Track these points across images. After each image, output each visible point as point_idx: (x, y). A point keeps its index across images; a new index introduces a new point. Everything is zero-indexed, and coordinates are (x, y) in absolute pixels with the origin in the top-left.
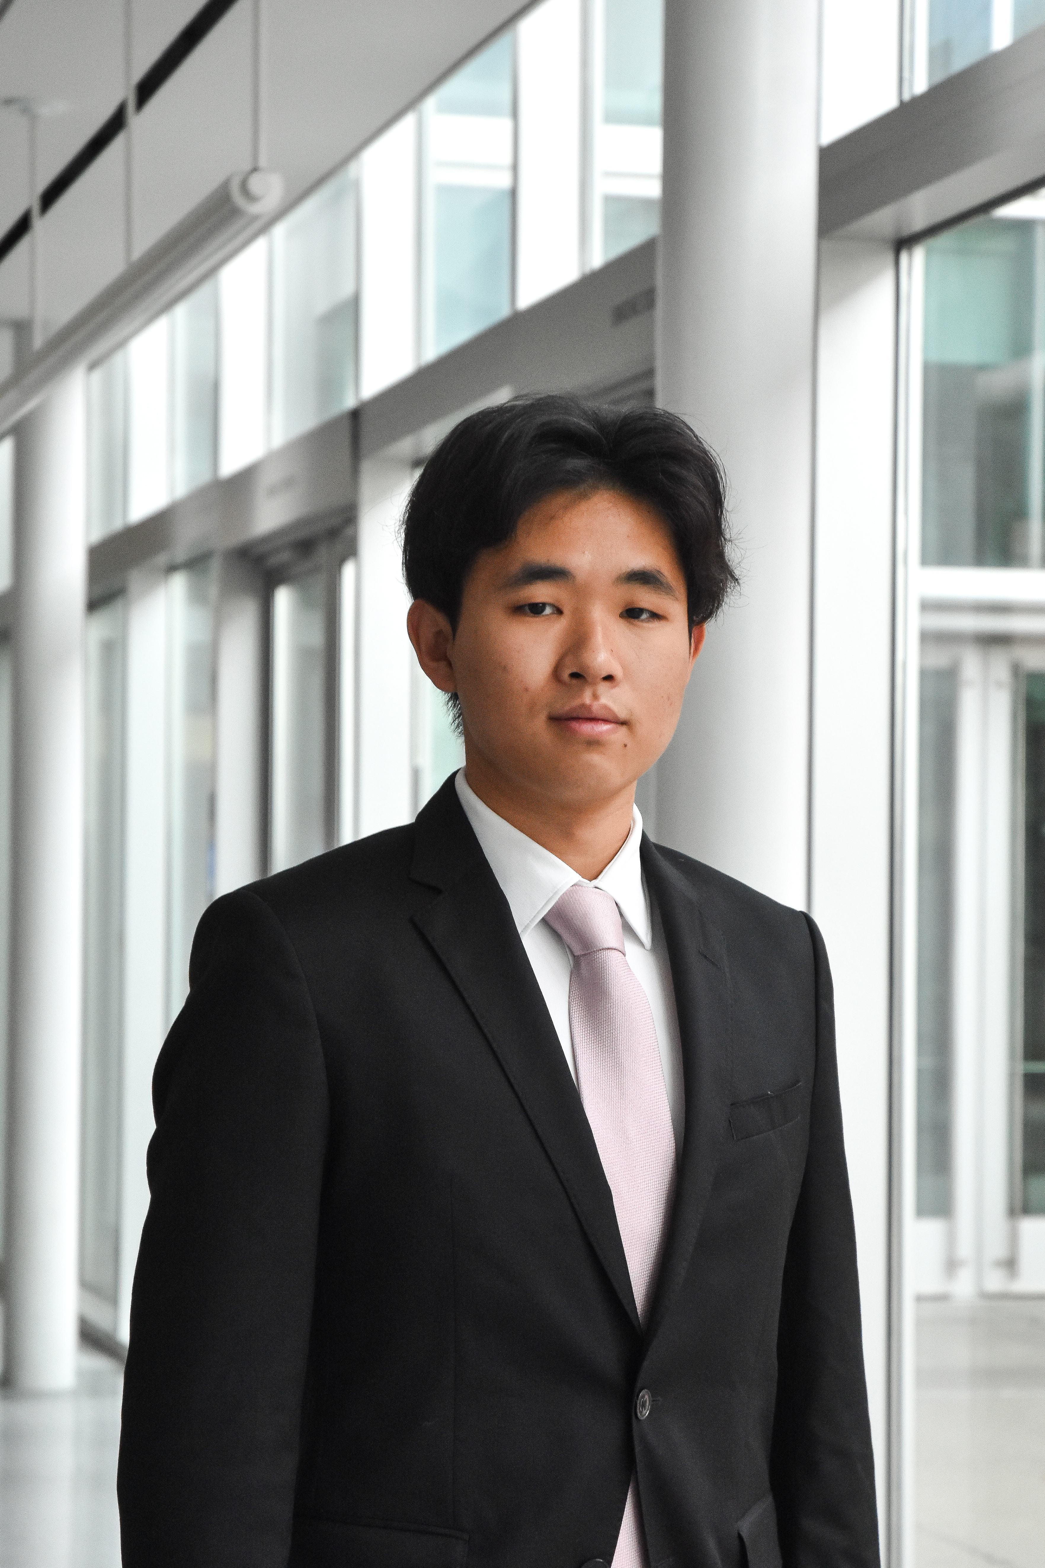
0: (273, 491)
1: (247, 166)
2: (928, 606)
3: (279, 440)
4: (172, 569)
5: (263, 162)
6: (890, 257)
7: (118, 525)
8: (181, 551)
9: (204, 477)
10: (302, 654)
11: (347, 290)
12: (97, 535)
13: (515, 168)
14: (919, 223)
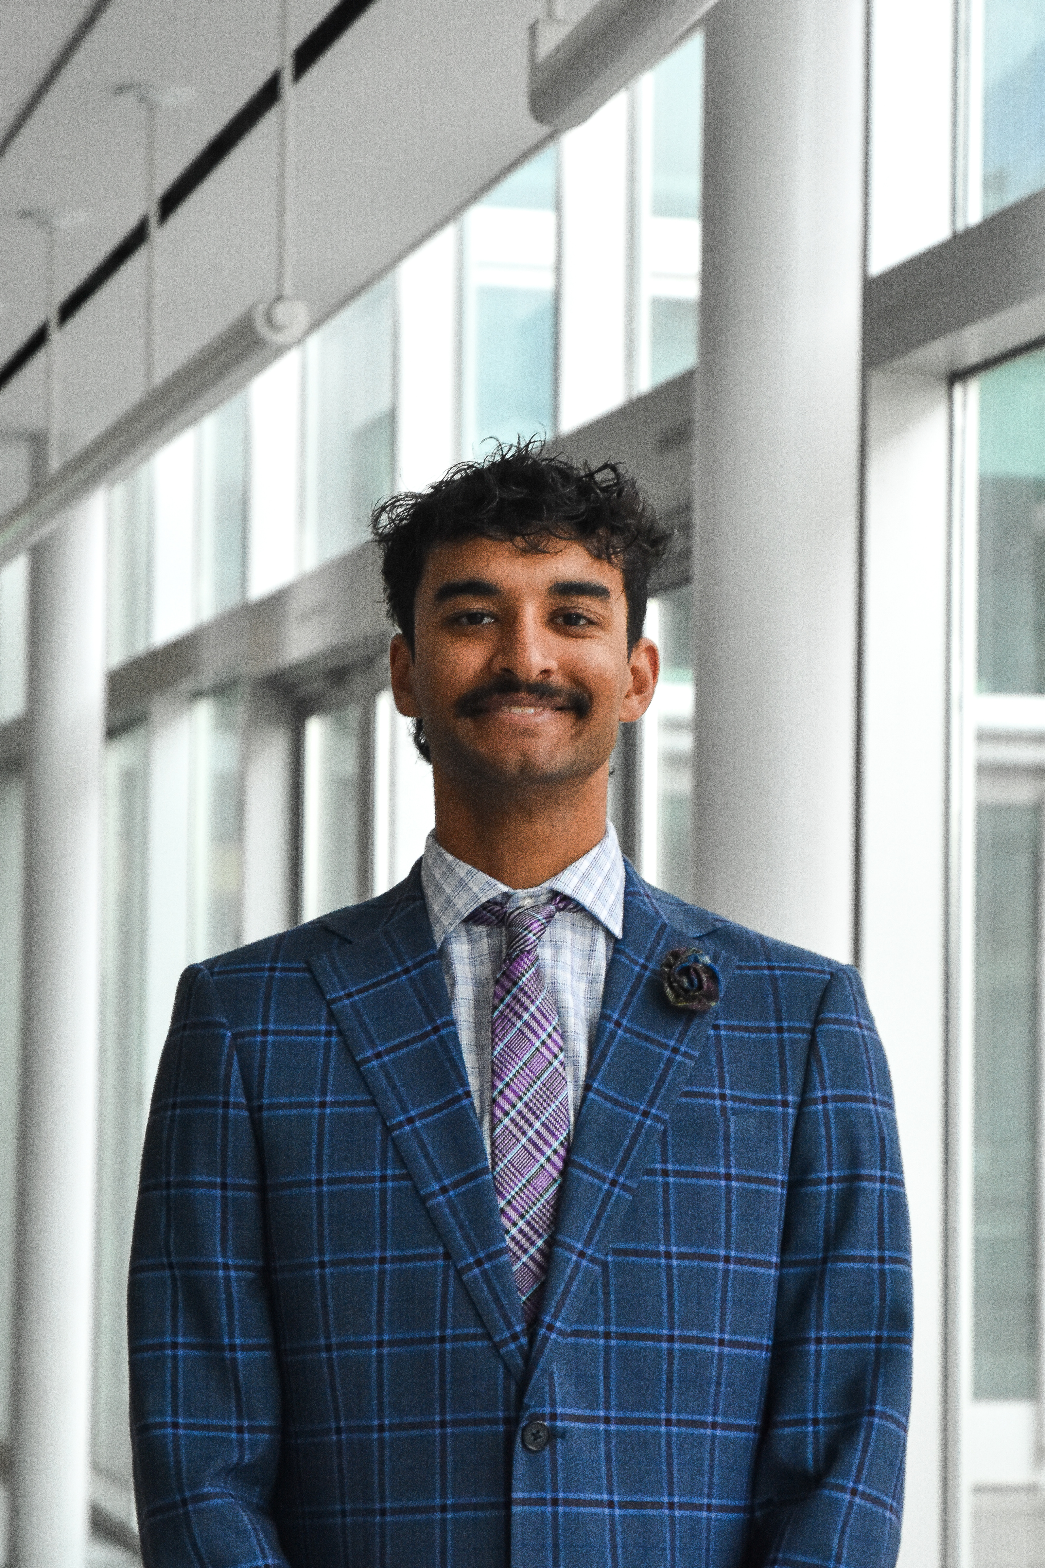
0: (304, 617)
1: (273, 295)
2: (984, 737)
3: (311, 562)
4: (198, 695)
5: (288, 290)
6: (943, 390)
7: (140, 648)
8: (206, 680)
9: (233, 600)
10: (336, 784)
11: (384, 404)
12: (117, 659)
13: (558, 269)
14: (973, 357)
